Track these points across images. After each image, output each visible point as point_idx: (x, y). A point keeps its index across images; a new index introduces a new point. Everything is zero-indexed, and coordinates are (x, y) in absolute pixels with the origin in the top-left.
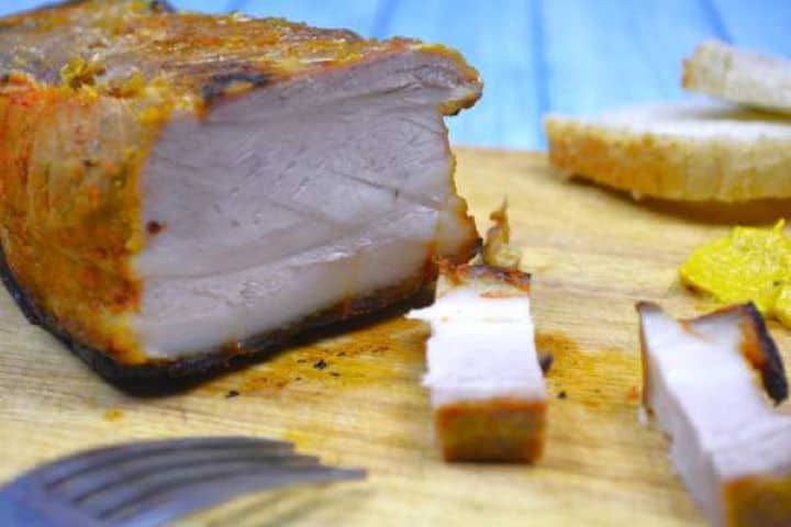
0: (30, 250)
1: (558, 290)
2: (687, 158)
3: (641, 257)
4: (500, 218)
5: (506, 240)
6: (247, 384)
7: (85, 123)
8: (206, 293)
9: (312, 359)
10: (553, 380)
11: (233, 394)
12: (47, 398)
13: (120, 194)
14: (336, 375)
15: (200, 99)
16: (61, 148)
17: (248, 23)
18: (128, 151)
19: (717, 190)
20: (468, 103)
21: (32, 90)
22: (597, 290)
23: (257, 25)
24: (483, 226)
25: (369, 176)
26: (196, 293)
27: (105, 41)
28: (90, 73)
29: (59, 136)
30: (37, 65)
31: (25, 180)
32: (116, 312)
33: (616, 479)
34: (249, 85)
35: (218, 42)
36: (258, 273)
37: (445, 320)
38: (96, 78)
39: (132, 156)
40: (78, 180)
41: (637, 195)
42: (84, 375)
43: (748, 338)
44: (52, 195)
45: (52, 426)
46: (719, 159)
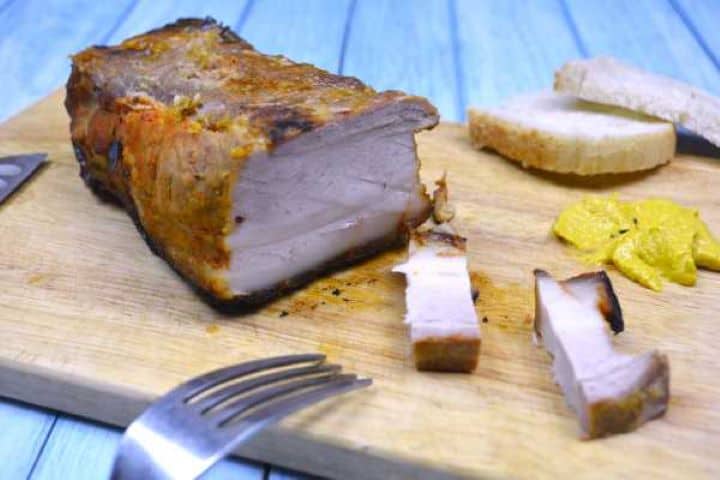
0: (157, 217)
1: (479, 236)
2: (558, 147)
3: (529, 212)
4: (442, 184)
5: (446, 198)
6: (292, 307)
7: (195, 148)
8: (269, 254)
9: (330, 287)
10: (480, 307)
11: (285, 314)
12: (170, 314)
13: (219, 199)
14: (346, 300)
15: (269, 141)
16: (180, 165)
17: (289, 67)
18: (224, 174)
19: (577, 167)
20: (430, 128)
21: (154, 109)
22: (503, 237)
23: (297, 70)
24: (431, 189)
25: (369, 178)
26: (263, 254)
27: (198, 74)
28: (193, 107)
29: (178, 157)
30: (155, 90)
31: (154, 177)
32: (214, 268)
33: (520, 385)
34: (299, 131)
35: (273, 86)
36: (301, 239)
37: (415, 273)
38: (197, 109)
39: (227, 177)
40: (191, 187)
41: (525, 164)
42: (192, 297)
43: (602, 297)
44: (174, 194)
45: (175, 336)
46: (579, 148)
